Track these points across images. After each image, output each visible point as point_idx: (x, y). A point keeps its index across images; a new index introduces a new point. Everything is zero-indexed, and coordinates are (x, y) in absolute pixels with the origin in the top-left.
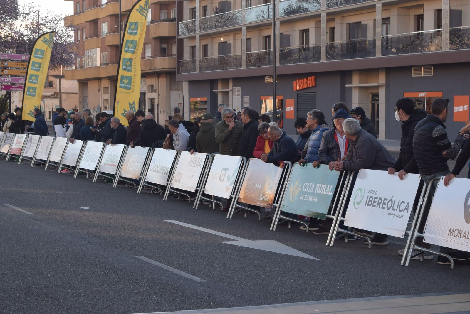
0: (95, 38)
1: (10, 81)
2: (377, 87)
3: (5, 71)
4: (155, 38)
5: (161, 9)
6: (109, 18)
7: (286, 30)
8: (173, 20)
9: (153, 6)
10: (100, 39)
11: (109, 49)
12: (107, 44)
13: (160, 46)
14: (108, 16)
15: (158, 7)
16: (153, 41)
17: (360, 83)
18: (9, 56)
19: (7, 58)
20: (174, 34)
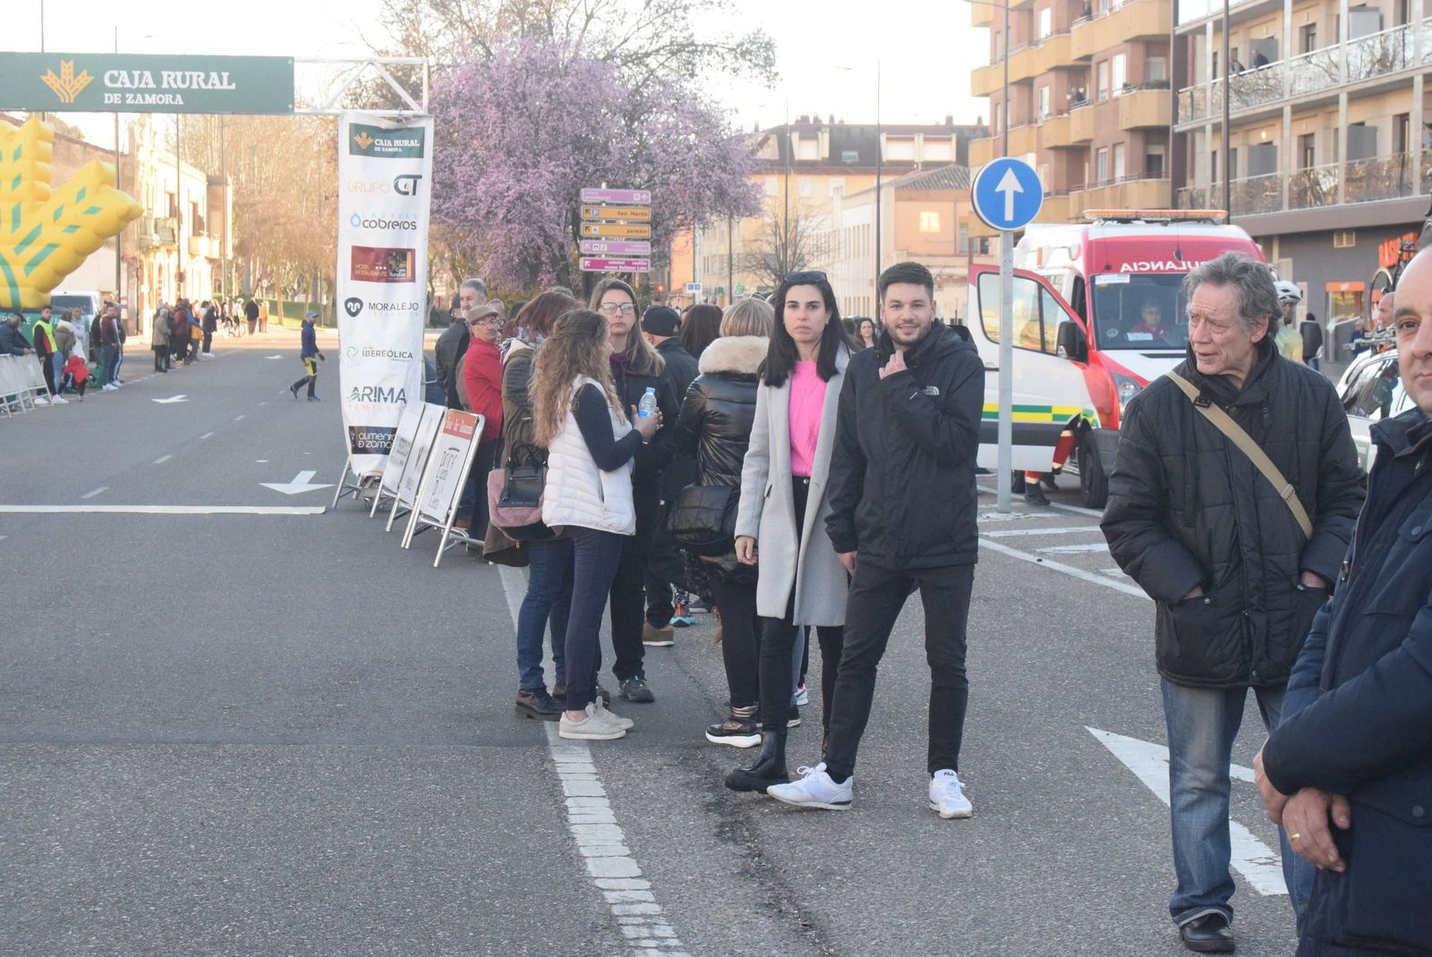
1: (605, 249)
3: (593, 228)
4: (1134, 131)
5: (1148, 54)
6: (1052, 76)
7: (1361, 113)
8: (1163, 85)
9: (1128, 46)
10: (1035, 129)
11: (1051, 154)
12: (1047, 144)
13: (1146, 149)
14: (1051, 70)
15: (1141, 49)
16: (1127, 138)
18: (601, 194)
19: (598, 199)
20: (1165, 120)
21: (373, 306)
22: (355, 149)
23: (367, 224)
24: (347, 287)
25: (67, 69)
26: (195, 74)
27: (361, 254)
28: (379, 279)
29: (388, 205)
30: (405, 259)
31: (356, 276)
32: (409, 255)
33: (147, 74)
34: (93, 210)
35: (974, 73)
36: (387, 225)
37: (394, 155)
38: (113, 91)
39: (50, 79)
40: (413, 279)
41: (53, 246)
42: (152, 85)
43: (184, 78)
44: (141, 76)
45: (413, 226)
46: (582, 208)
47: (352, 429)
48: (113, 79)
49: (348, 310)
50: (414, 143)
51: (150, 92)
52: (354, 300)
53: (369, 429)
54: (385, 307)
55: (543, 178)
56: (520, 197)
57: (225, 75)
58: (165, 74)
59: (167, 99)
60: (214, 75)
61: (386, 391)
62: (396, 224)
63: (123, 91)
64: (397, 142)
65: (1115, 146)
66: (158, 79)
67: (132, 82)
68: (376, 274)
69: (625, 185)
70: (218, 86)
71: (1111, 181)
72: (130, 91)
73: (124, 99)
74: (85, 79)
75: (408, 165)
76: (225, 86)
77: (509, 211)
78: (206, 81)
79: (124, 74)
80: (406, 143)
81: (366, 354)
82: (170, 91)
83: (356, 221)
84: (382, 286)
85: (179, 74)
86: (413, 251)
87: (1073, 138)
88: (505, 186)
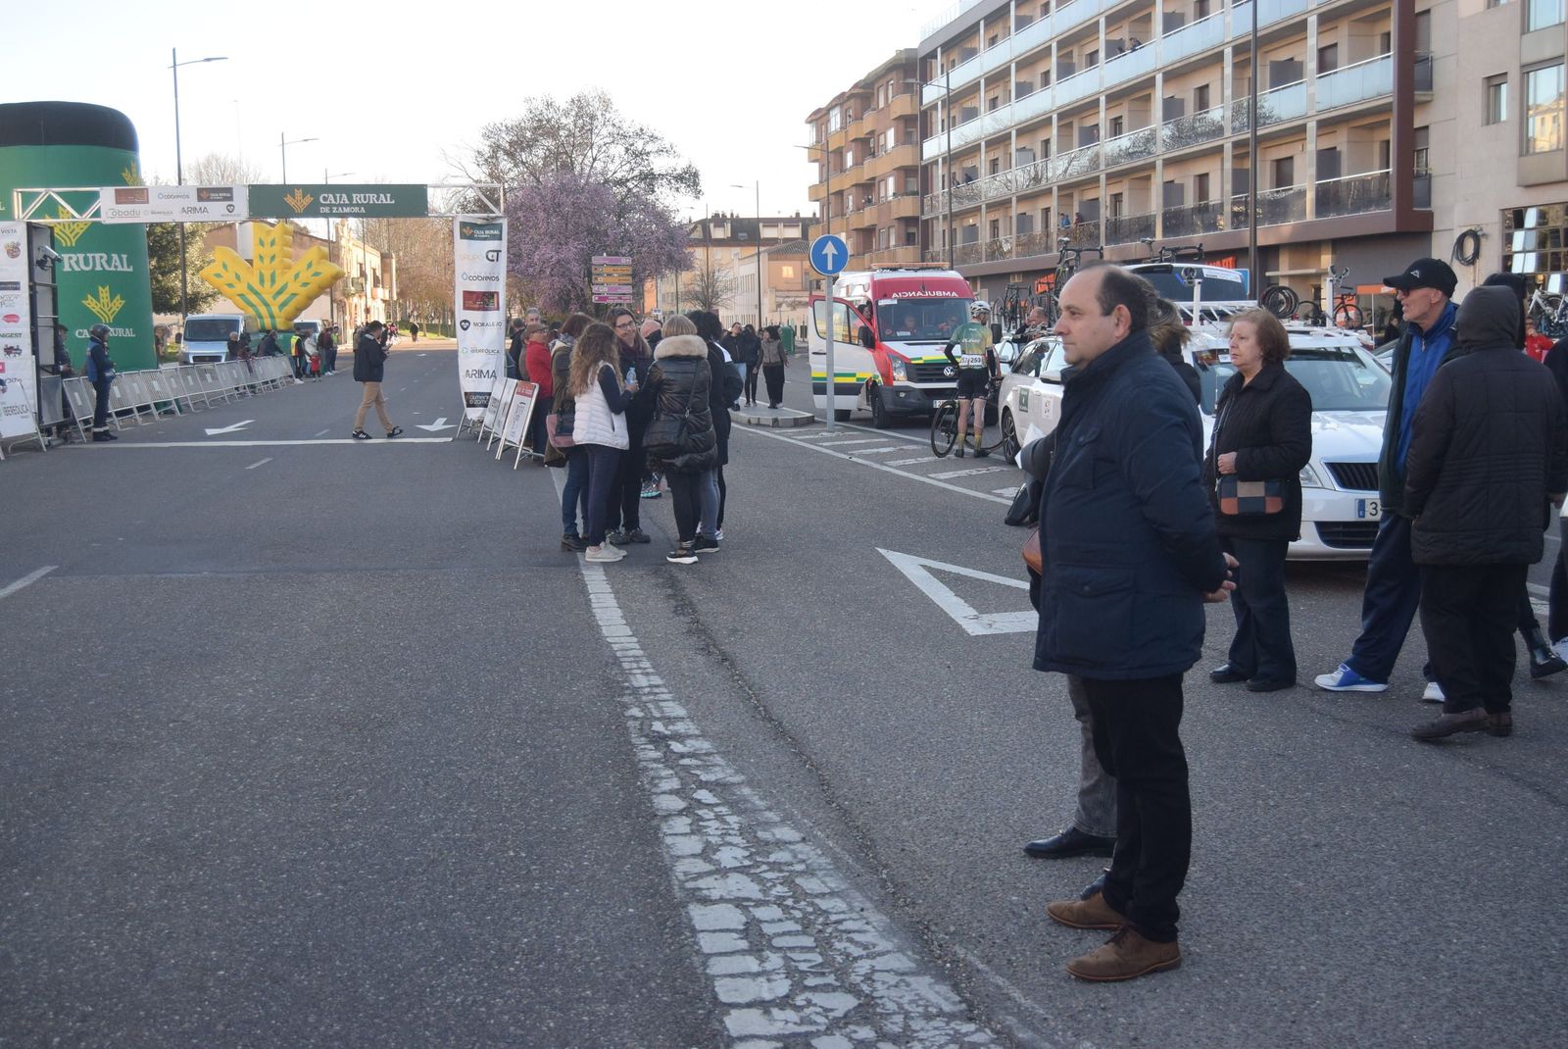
0: (839, 218)
1: (607, 290)
2: (1319, 276)
3: (599, 278)
4: (899, 219)
5: (906, 177)
6: (854, 189)
7: (1024, 208)
8: (915, 193)
9: (895, 172)
10: (845, 219)
11: (854, 234)
12: (851, 228)
13: (906, 229)
14: (853, 186)
15: (902, 173)
16: (896, 223)
17: (1290, 269)
18: (604, 259)
19: (602, 262)
20: (917, 213)
21: (476, 324)
22: (463, 236)
23: (471, 278)
24: (461, 314)
25: (298, 193)
26: (371, 195)
27: (468, 295)
28: (479, 309)
29: (482, 267)
30: (493, 297)
31: (466, 307)
32: (495, 295)
33: (344, 196)
34: (317, 274)
35: (810, 188)
36: (482, 279)
37: (485, 239)
38: (325, 205)
39: (289, 199)
40: (498, 309)
41: (294, 295)
42: (347, 202)
43: (365, 197)
44: (341, 197)
45: (497, 279)
46: (593, 267)
47: (466, 393)
48: (325, 199)
49: (462, 327)
50: (497, 232)
51: (346, 205)
52: (465, 321)
53: (476, 394)
54: (483, 325)
55: (571, 250)
56: (559, 261)
57: (389, 195)
58: (354, 195)
59: (356, 210)
60: (382, 195)
61: (485, 372)
62: (487, 278)
63: (331, 205)
64: (487, 232)
65: (889, 228)
66: (350, 198)
67: (336, 200)
68: (477, 306)
69: (617, 254)
70: (384, 202)
71: (888, 247)
72: (335, 205)
73: (331, 210)
74: (309, 199)
75: (493, 245)
76: (389, 202)
77: (552, 270)
78: (378, 199)
79: (331, 195)
80: (492, 232)
81: (473, 351)
82: (358, 205)
83: (465, 277)
84: (481, 313)
85: (362, 195)
86: (497, 293)
87: (866, 224)
88: (550, 256)
